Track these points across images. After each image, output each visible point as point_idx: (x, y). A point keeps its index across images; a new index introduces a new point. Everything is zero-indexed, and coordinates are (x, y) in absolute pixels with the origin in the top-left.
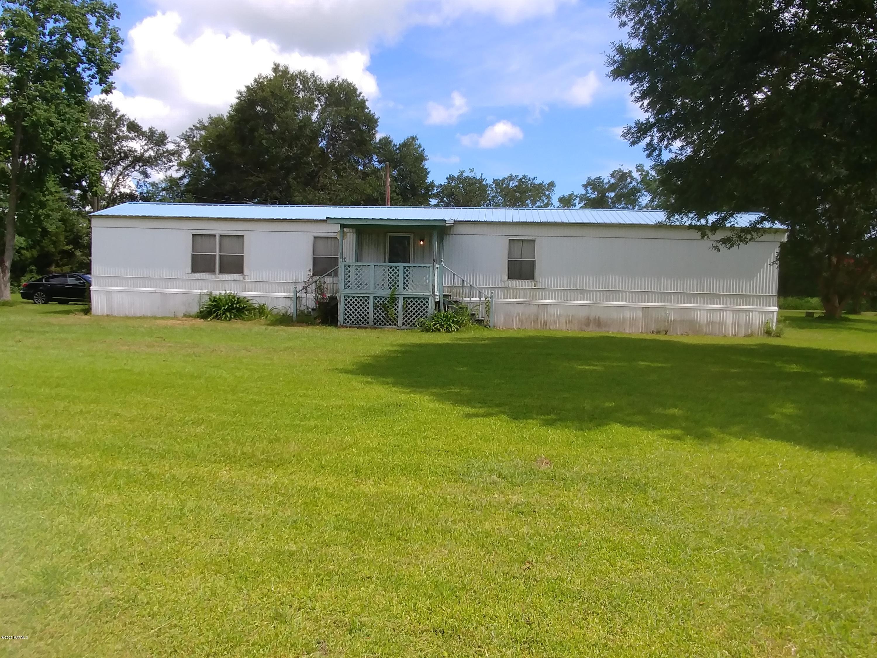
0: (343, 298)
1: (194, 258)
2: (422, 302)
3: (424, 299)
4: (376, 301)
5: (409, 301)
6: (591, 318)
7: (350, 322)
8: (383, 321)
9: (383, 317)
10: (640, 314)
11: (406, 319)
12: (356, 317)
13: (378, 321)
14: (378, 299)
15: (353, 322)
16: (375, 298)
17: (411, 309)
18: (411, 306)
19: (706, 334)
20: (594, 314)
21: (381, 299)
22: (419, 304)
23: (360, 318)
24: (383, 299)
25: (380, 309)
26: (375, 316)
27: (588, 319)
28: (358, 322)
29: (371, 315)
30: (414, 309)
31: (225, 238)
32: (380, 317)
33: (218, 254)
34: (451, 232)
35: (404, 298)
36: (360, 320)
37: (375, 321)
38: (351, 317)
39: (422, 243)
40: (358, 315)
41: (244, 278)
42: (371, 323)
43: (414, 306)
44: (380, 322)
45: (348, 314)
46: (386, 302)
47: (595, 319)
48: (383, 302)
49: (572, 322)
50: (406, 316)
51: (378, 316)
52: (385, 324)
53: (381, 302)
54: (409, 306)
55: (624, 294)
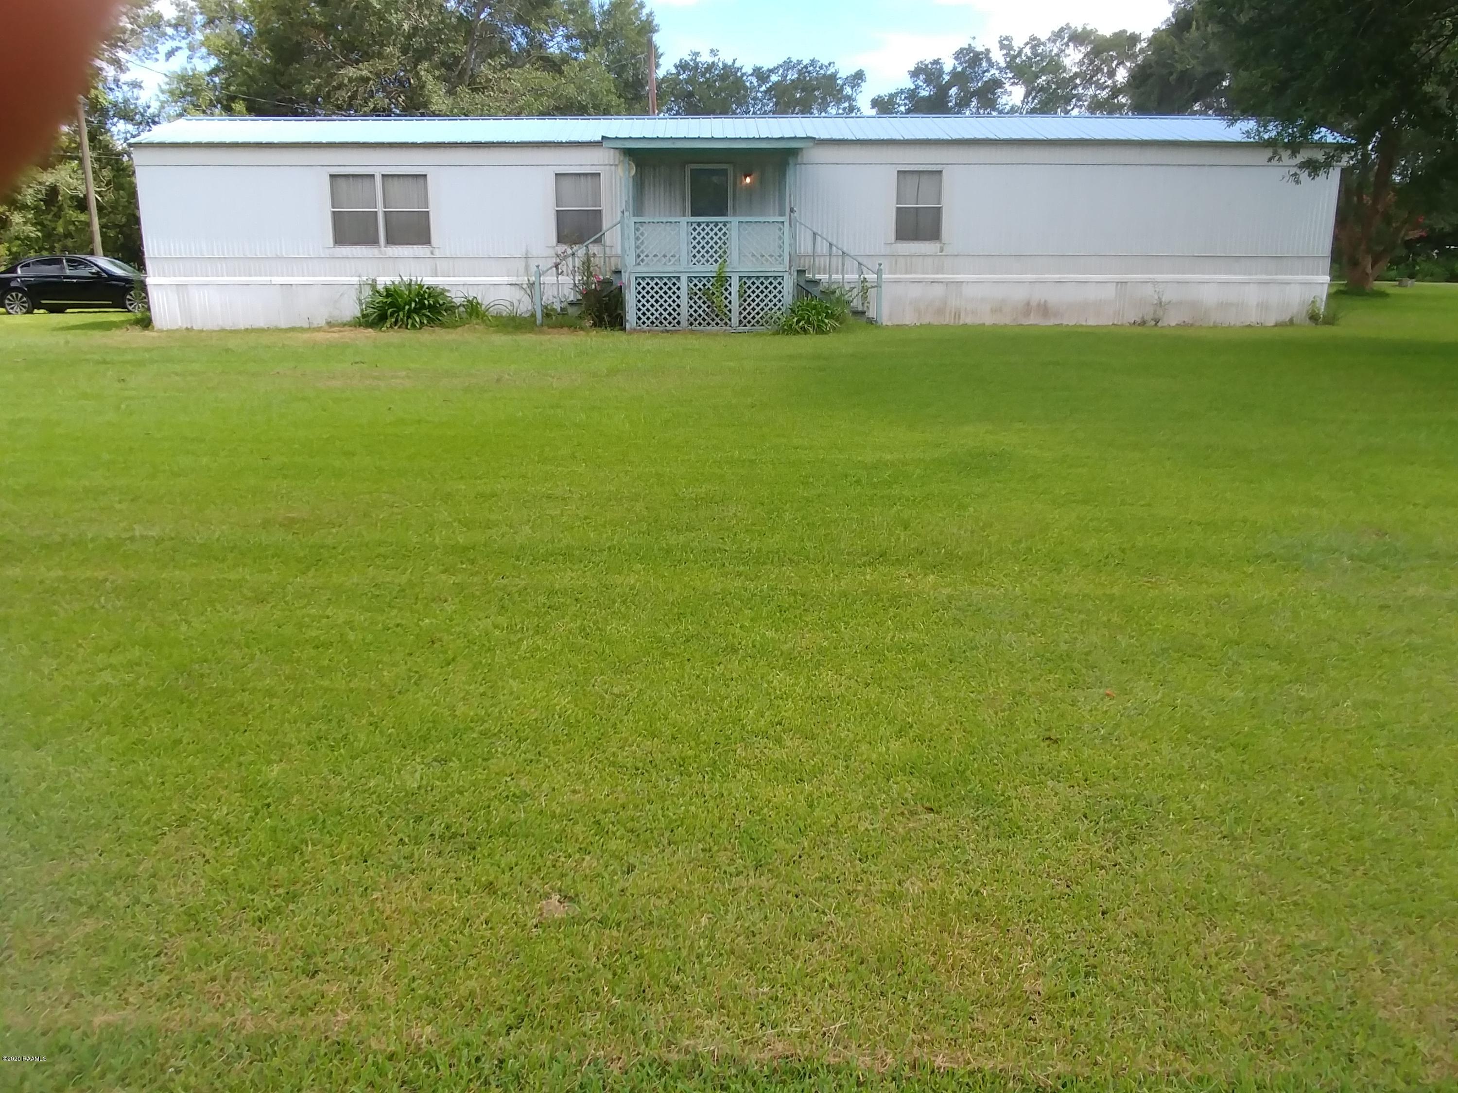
0: (633, 280)
1: (337, 217)
2: (771, 283)
3: (775, 278)
4: (691, 285)
5: (749, 283)
6: (1034, 303)
7: (648, 322)
8: (704, 319)
9: (704, 311)
10: (1112, 294)
11: (745, 313)
12: (657, 314)
13: (696, 320)
14: (696, 281)
15: (652, 323)
16: (690, 279)
17: (753, 296)
18: (753, 292)
19: (1215, 323)
20: (1038, 296)
21: (700, 281)
22: (766, 288)
23: (665, 314)
24: (704, 281)
25: (700, 298)
26: (692, 311)
27: (1028, 304)
28: (661, 323)
29: (684, 310)
30: (758, 296)
31: (390, 179)
32: (700, 311)
33: (380, 210)
35: (741, 278)
36: (665, 319)
37: (692, 319)
38: (649, 314)
39: (748, 180)
40: (661, 310)
41: (432, 253)
42: (684, 323)
43: (757, 292)
44: (700, 320)
45: (644, 309)
46: (709, 285)
47: (1039, 305)
48: (704, 285)
49: (1001, 310)
50: (745, 309)
51: (695, 311)
52: (709, 324)
53: (700, 285)
54: (749, 292)
55: (1087, 260)
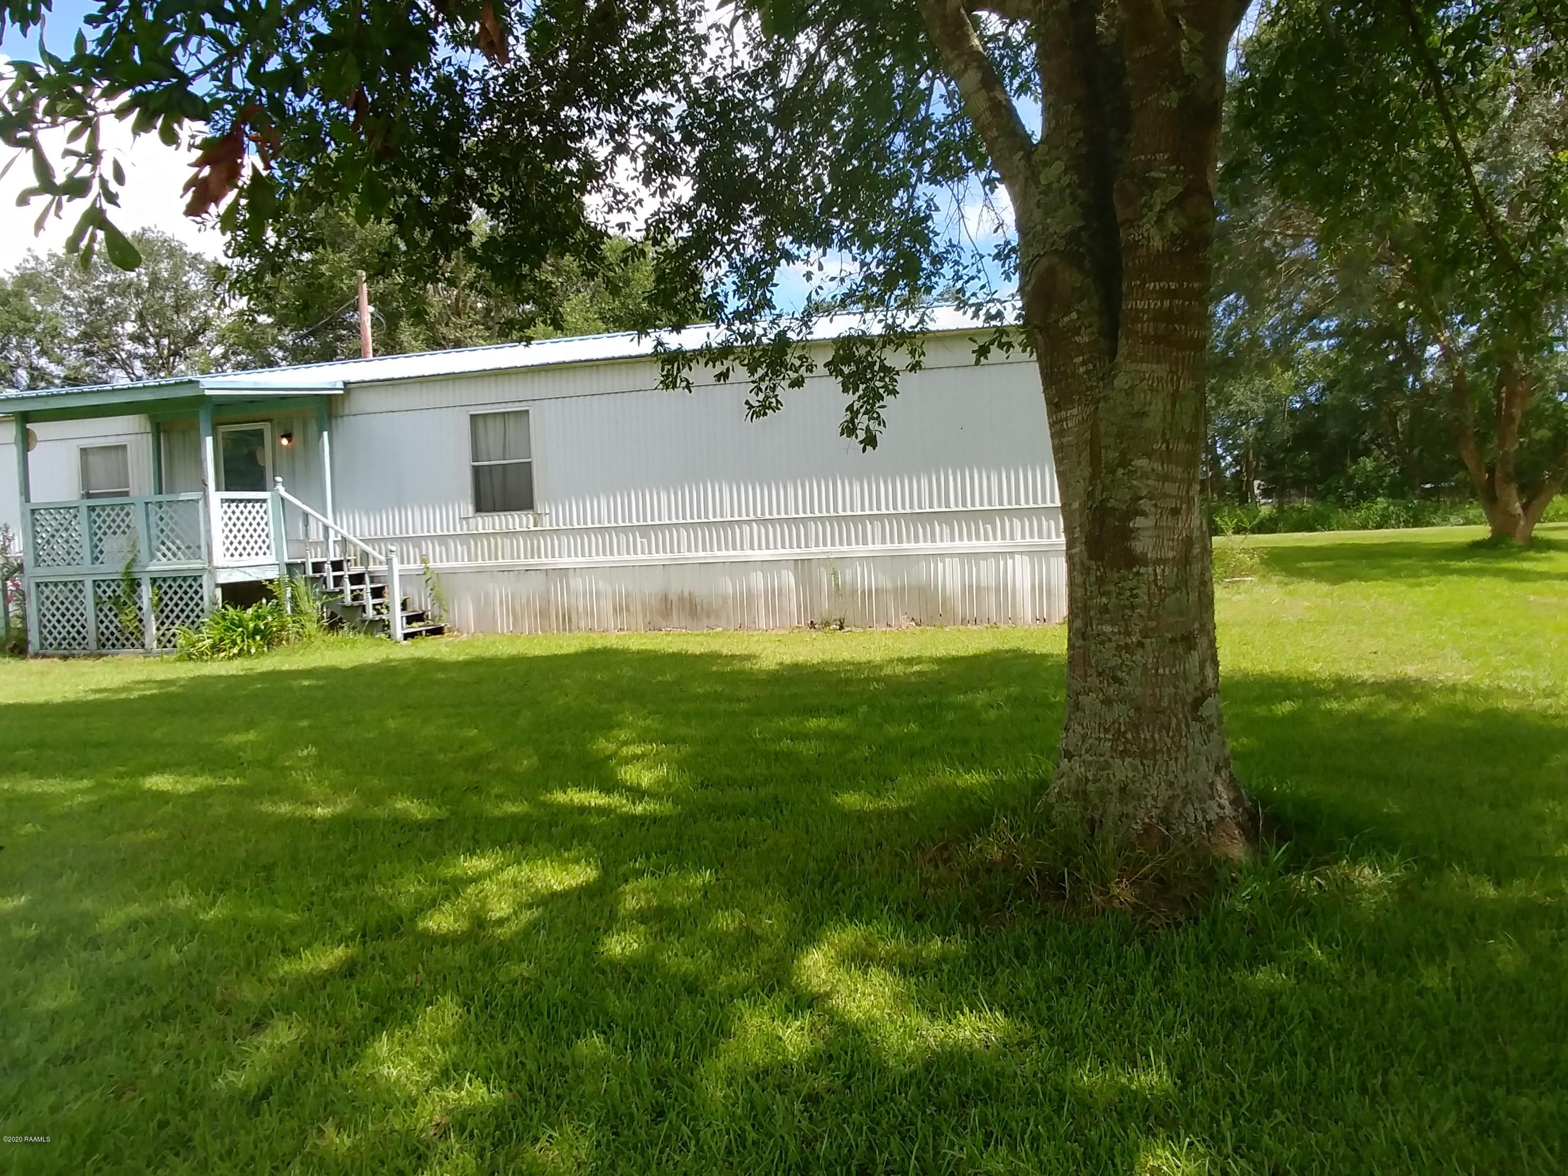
0: (33, 587)
2: (191, 586)
3: (195, 578)
4: (100, 592)
5: (165, 586)
6: (673, 597)
7: (55, 644)
8: (118, 639)
9: (116, 627)
10: (789, 578)
11: (163, 628)
12: (64, 633)
13: (108, 640)
14: (104, 587)
15: (60, 644)
16: (97, 585)
17: (171, 604)
18: (171, 599)
19: (964, 621)
20: (678, 586)
21: (109, 586)
22: (186, 593)
23: (73, 633)
24: (113, 586)
25: (110, 610)
26: (102, 627)
27: (665, 598)
28: (70, 644)
29: (91, 625)
30: (177, 605)
32: (112, 628)
34: (346, 412)
35: (154, 581)
36: (74, 639)
37: (103, 639)
38: (55, 632)
39: (285, 442)
40: (68, 627)
42: (93, 645)
43: (176, 598)
44: (113, 639)
45: (49, 626)
46: (119, 592)
47: (681, 599)
48: (114, 591)
49: (628, 610)
50: (163, 623)
51: (107, 628)
52: (123, 645)
53: (109, 592)
54: (165, 599)
55: (746, 528)
